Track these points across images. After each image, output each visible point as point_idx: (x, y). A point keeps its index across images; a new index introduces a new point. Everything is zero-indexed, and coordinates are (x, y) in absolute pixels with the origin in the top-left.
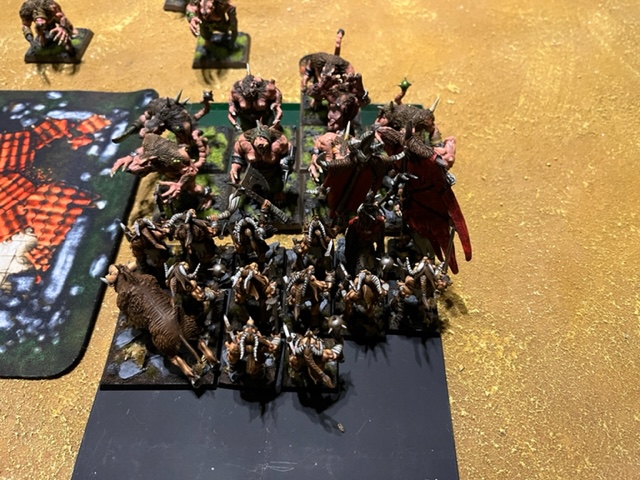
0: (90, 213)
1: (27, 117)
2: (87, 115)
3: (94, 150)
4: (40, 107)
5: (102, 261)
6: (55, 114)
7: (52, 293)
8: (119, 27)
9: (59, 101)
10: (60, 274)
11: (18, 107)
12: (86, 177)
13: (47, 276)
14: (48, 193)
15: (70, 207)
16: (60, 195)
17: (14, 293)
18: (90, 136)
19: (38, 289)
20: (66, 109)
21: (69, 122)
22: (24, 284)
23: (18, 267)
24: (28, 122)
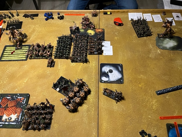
0: (22, 111)
1: (15, 98)
2: (22, 97)
3: (23, 103)
4: (17, 96)
5: (23, 117)
6: (18, 97)
7: (19, 120)
8: (26, 81)
9: (19, 95)
10: (20, 118)
11: (14, 96)
12: (22, 106)
13: (19, 118)
14: (18, 109)
15: (20, 110)
16: (19, 109)
17: (16, 121)
18: (22, 100)
19: (18, 120)
20: (20, 97)
21: (20, 99)
22: (17, 119)
23: (16, 118)
24: (16, 99)
